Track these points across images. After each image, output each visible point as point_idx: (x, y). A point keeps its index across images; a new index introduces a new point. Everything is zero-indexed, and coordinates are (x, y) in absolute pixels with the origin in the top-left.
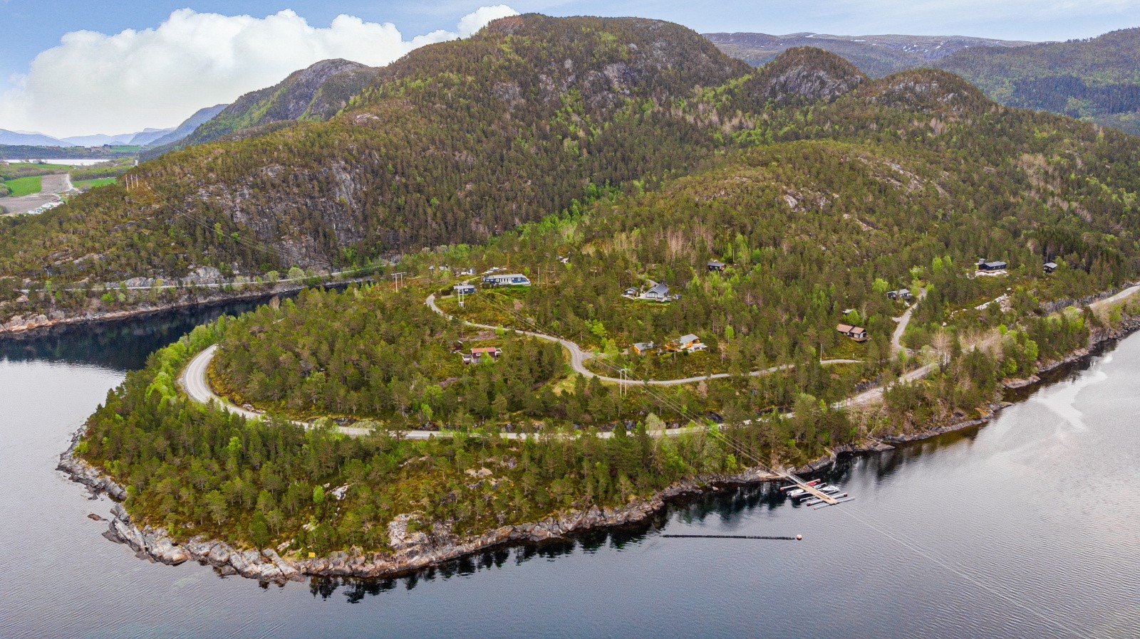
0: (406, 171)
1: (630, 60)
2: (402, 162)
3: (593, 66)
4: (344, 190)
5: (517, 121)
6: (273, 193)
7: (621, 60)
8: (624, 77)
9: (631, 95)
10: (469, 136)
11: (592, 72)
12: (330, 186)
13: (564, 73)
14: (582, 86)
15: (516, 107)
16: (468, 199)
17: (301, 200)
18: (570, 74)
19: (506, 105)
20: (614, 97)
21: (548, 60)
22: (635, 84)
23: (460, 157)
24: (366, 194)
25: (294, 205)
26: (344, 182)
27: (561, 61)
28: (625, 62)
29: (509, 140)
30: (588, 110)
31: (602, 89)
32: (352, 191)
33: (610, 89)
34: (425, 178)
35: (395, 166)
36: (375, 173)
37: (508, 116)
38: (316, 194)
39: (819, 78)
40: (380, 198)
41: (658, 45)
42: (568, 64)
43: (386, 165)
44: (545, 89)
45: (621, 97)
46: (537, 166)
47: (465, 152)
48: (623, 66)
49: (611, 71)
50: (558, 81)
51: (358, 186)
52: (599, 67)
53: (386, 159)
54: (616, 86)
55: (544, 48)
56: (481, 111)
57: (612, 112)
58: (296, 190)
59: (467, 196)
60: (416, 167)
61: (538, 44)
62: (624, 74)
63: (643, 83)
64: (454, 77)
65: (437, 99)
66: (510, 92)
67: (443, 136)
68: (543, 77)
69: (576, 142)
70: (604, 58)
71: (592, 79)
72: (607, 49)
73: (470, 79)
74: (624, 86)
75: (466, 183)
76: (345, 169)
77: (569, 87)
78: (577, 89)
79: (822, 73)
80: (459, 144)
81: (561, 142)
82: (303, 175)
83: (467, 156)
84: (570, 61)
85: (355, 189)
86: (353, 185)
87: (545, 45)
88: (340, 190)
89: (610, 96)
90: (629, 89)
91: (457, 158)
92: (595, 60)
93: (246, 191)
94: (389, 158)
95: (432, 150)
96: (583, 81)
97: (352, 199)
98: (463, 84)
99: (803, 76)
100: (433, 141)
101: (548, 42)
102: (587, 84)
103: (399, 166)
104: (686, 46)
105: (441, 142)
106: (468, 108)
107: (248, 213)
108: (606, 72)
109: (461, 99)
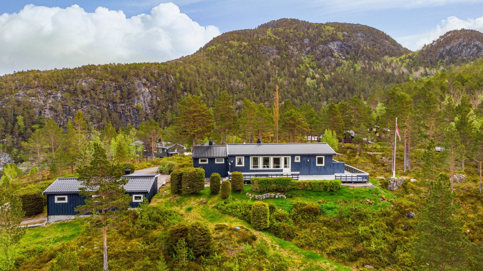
0: (193, 89)
1: (344, 40)
2: (190, 84)
3: (322, 43)
4: (142, 98)
5: (275, 66)
6: (81, 98)
7: (339, 40)
8: (341, 49)
9: (347, 59)
10: (241, 72)
11: (321, 45)
12: (130, 96)
13: (303, 46)
14: (315, 53)
15: (274, 59)
16: (238, 111)
17: (104, 104)
18: (307, 47)
19: (268, 57)
20: (335, 60)
21: (294, 38)
22: (348, 54)
23: (234, 84)
24: (159, 103)
25: (98, 107)
26: (143, 93)
27: (302, 39)
28: (341, 41)
29: (269, 76)
30: (319, 67)
31: (327, 55)
32: (149, 100)
33: (332, 56)
34: (206, 95)
35: (185, 86)
36: (168, 89)
37: (269, 64)
38: (118, 100)
39: (475, 45)
40: (170, 106)
41: (359, 35)
42: (306, 41)
43: (178, 84)
44: (292, 53)
45: (340, 60)
46: (288, 93)
47: (238, 81)
48: (340, 43)
49: (333, 46)
50: (300, 50)
51: (154, 97)
52: (325, 43)
53: (179, 80)
54: (336, 54)
55: (291, 33)
56: (251, 60)
57: (335, 68)
58: (101, 97)
59: (237, 109)
60: (201, 88)
61: (288, 31)
62: (341, 47)
63: (353, 53)
64: (236, 43)
65: (223, 53)
66: (270, 51)
67: (223, 71)
68: (291, 47)
69: (315, 80)
70: (328, 38)
71: (321, 49)
72: (330, 34)
73: (245, 43)
74: (341, 54)
75: (237, 101)
76: (145, 85)
77: (307, 54)
78: (312, 54)
79: (477, 43)
80: (235, 76)
81: (305, 79)
82: (111, 86)
83: (239, 83)
84: (307, 40)
85: (151, 99)
86: (150, 96)
87: (292, 31)
88: (138, 99)
89: (333, 59)
90: (344, 56)
91: (232, 84)
92: (323, 39)
93: (59, 95)
94: (181, 80)
95: (214, 78)
96: (316, 50)
97: (147, 106)
98: (240, 46)
99: (464, 46)
100: (216, 74)
101: (294, 29)
102: (318, 52)
103: (188, 86)
104: (376, 36)
105: (222, 74)
106: (243, 58)
107: (56, 111)
108: (329, 46)
109: (238, 54)
